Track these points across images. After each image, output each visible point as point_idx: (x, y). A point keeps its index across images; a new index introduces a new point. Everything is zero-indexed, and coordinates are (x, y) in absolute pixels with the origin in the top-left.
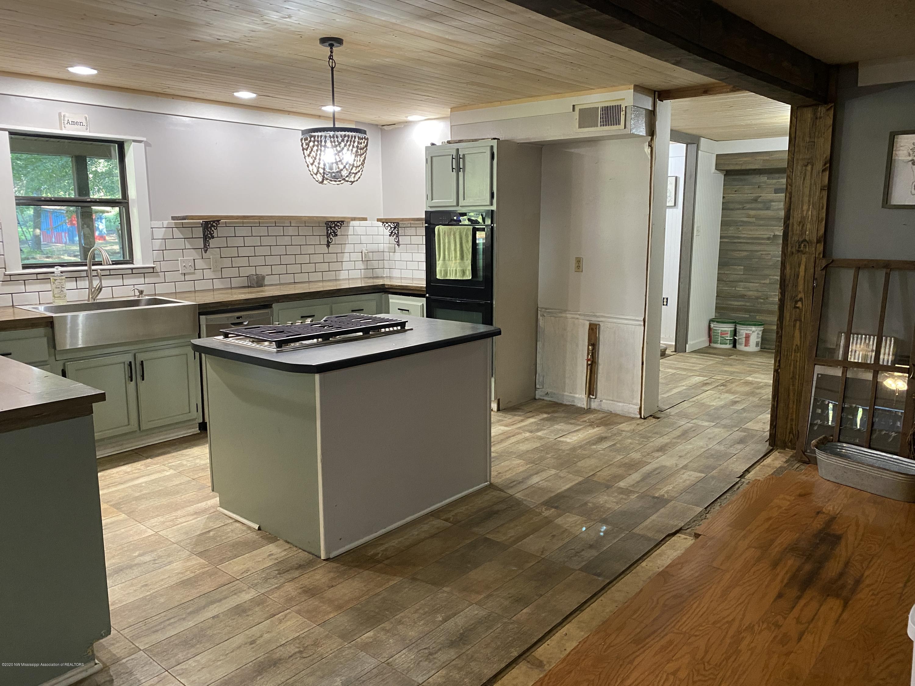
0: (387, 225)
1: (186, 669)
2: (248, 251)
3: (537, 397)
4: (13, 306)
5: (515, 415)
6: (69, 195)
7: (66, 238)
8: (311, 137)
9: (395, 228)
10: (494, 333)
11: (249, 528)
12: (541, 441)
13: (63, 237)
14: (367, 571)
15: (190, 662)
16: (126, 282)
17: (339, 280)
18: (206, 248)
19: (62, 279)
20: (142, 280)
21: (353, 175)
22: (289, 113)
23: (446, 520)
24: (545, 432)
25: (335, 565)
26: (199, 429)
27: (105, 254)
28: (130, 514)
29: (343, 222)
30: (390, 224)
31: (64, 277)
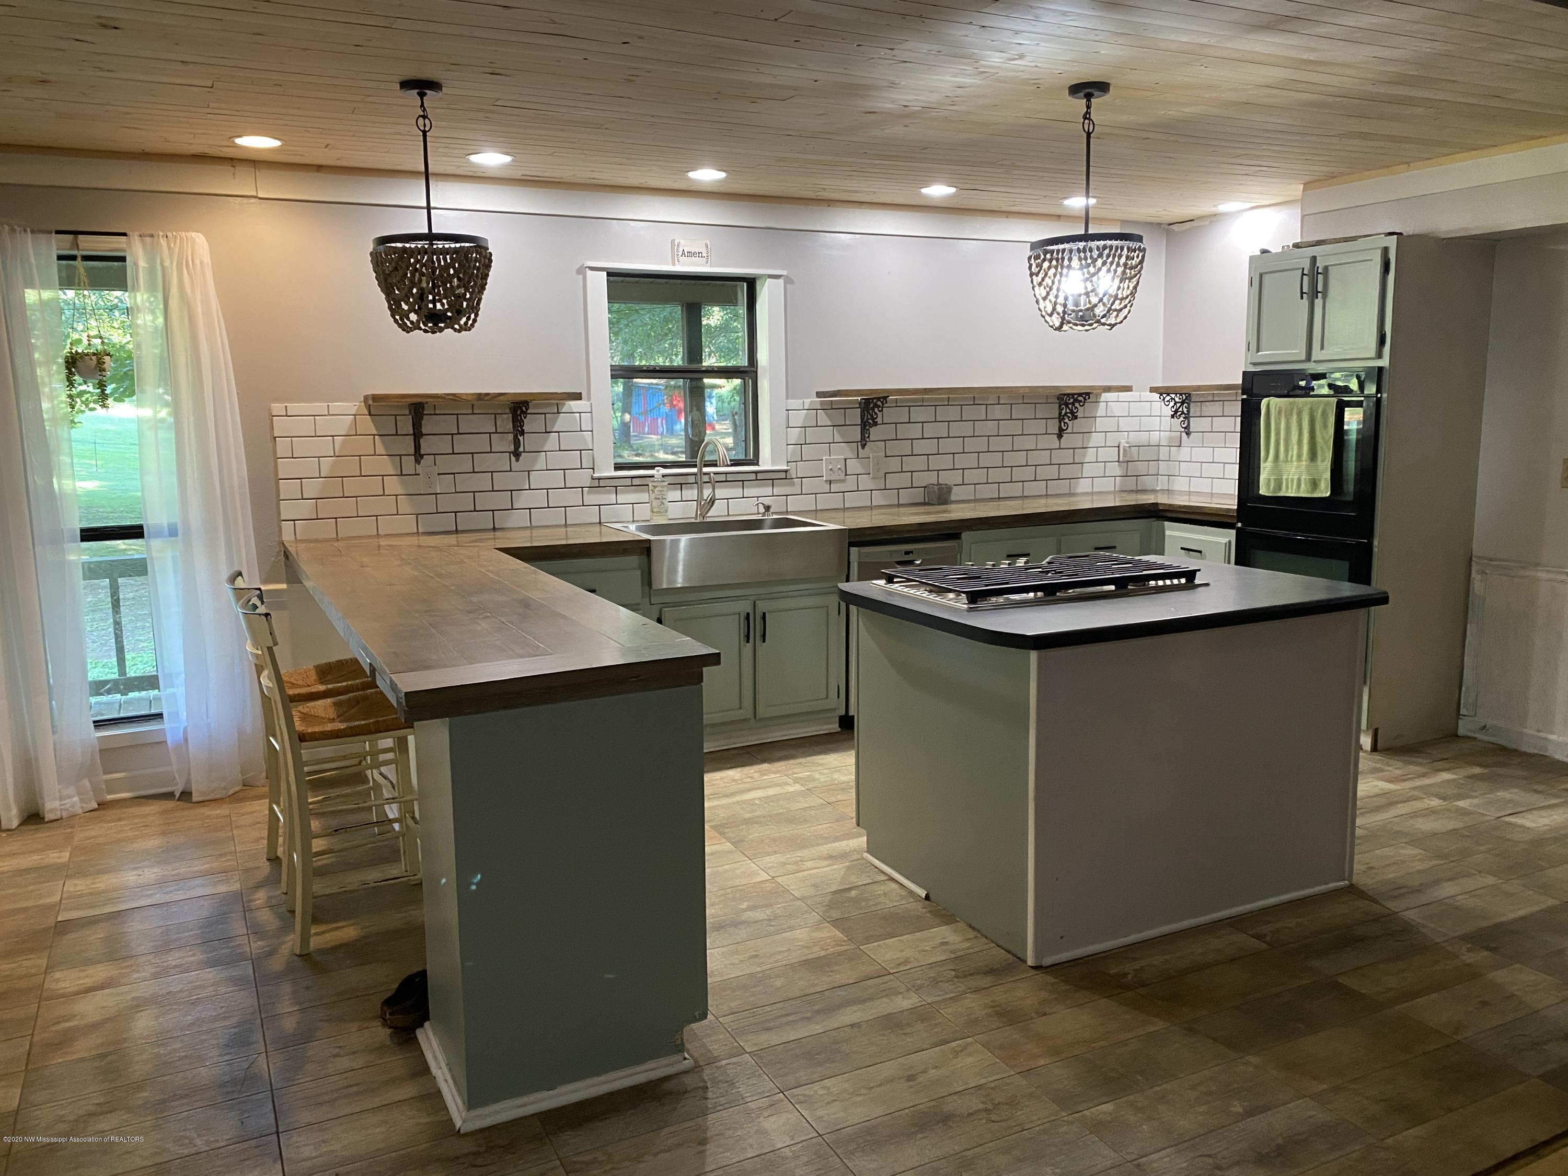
0: (1168, 398)
1: (810, 1096)
2: (928, 446)
3: (1461, 732)
4: (600, 523)
5: (1411, 763)
6: (671, 361)
7: (663, 426)
8: (1046, 252)
9: (1183, 403)
10: (1376, 599)
11: (912, 893)
12: (1466, 819)
13: (659, 424)
14: (1106, 1000)
15: (816, 1086)
16: (748, 492)
17: (1075, 495)
18: (864, 441)
19: (663, 487)
20: (768, 490)
21: (1115, 313)
22: (1008, 214)
23: (1259, 937)
24: (1476, 801)
25: (1051, 979)
26: (840, 726)
27: (722, 450)
28: (738, 843)
29: (1088, 394)
30: (1173, 396)
31: (666, 484)
